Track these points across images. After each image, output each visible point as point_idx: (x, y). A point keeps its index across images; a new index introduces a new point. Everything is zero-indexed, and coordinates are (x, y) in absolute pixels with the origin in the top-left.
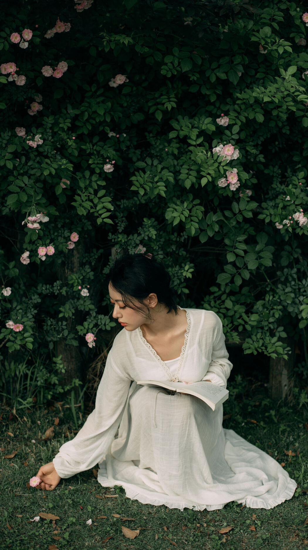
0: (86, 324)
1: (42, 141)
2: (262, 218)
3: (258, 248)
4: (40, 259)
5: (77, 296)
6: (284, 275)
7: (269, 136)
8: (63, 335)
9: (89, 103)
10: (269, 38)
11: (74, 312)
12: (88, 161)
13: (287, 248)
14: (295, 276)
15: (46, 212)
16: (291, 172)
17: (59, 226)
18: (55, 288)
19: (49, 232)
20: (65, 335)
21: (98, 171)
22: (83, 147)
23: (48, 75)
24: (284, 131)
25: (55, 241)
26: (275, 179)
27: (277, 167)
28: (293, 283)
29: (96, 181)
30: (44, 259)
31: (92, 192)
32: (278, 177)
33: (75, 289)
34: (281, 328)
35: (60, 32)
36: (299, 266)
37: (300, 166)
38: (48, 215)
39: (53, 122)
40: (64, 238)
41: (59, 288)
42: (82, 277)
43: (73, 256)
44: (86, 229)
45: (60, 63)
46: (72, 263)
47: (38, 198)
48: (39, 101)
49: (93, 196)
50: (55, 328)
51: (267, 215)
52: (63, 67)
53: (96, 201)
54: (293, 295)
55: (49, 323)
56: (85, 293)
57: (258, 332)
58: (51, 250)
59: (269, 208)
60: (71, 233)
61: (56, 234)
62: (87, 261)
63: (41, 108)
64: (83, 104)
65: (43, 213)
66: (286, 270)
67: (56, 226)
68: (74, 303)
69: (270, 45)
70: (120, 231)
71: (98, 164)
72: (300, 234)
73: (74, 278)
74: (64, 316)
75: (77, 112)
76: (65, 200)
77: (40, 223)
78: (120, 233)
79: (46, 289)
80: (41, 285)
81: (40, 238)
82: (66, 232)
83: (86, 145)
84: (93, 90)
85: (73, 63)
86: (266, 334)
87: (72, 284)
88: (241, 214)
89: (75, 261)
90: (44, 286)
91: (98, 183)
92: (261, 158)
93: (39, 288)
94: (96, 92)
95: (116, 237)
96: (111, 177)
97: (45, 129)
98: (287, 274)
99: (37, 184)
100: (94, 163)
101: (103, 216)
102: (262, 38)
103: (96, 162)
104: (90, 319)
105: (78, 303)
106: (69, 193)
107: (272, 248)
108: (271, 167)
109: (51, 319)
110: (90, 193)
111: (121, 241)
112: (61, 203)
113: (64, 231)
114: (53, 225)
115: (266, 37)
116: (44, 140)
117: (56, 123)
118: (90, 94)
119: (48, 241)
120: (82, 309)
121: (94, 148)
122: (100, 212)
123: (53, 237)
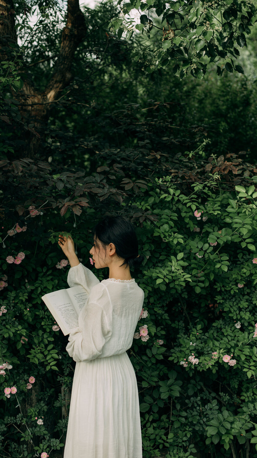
0: (41, 445)
1: (6, 310)
2: (171, 360)
3: (170, 382)
4: (6, 397)
5: (35, 425)
6: (191, 402)
7: (171, 300)
8: (23, 455)
9: (41, 281)
10: (167, 232)
11: (32, 437)
12: (41, 323)
13: (193, 381)
14: (199, 403)
15: (10, 362)
16: (192, 325)
17: (21, 372)
18: (18, 419)
19: (13, 377)
20: (26, 455)
21: (48, 330)
22: (37, 313)
23: (11, 263)
24: (183, 296)
25: (17, 383)
26: (180, 331)
27: (181, 322)
28: (198, 408)
29: (47, 338)
30: (9, 397)
31: (44, 346)
32: (182, 329)
33: (33, 419)
34: (192, 446)
35: (19, 232)
36: (202, 395)
37: (198, 320)
38: (12, 364)
39: (15, 295)
40: (25, 380)
41: (20, 419)
42: (38, 410)
43: (31, 394)
44: (40, 373)
45: (19, 254)
46: (31, 400)
47: (4, 352)
48: (5, 280)
49: (44, 349)
50: (17, 450)
51: (175, 358)
52: (22, 256)
53: (46, 353)
54: (198, 418)
55: (13, 446)
56: (40, 422)
57: (174, 449)
58: (14, 390)
59: (176, 352)
60: (30, 377)
61: (18, 378)
62: (42, 398)
63: (7, 285)
64: (37, 282)
65: (8, 363)
66: (192, 398)
67: (18, 372)
68: (33, 430)
69: (168, 237)
70: (66, 374)
71: (48, 325)
72: (201, 371)
73: (32, 411)
74: (24, 440)
75: (33, 288)
76: (25, 352)
77: (6, 370)
78: (66, 376)
79: (11, 420)
80: (7, 417)
81: (6, 381)
82: (25, 376)
83: (39, 312)
84: (44, 271)
85: (29, 253)
86: (180, 450)
87: (31, 416)
88: (154, 357)
89: (34, 398)
90: (10, 418)
91: (48, 339)
92: (166, 316)
93: (5, 420)
94: (46, 272)
95: (63, 379)
96: (58, 334)
97: (9, 301)
98: (193, 402)
99: (3, 342)
100: (45, 325)
101: (51, 364)
102: (162, 232)
103: (47, 324)
104: (45, 441)
105: (35, 430)
106: (28, 347)
107: (181, 383)
108: (176, 322)
109: (15, 444)
110: (42, 348)
111: (67, 382)
112: (22, 354)
113: (24, 375)
114: (16, 371)
115: (165, 231)
116: (8, 310)
117: (16, 297)
118: (42, 274)
119: (12, 383)
120: (39, 435)
121: (46, 314)
122: (49, 361)
123: (16, 380)
